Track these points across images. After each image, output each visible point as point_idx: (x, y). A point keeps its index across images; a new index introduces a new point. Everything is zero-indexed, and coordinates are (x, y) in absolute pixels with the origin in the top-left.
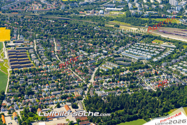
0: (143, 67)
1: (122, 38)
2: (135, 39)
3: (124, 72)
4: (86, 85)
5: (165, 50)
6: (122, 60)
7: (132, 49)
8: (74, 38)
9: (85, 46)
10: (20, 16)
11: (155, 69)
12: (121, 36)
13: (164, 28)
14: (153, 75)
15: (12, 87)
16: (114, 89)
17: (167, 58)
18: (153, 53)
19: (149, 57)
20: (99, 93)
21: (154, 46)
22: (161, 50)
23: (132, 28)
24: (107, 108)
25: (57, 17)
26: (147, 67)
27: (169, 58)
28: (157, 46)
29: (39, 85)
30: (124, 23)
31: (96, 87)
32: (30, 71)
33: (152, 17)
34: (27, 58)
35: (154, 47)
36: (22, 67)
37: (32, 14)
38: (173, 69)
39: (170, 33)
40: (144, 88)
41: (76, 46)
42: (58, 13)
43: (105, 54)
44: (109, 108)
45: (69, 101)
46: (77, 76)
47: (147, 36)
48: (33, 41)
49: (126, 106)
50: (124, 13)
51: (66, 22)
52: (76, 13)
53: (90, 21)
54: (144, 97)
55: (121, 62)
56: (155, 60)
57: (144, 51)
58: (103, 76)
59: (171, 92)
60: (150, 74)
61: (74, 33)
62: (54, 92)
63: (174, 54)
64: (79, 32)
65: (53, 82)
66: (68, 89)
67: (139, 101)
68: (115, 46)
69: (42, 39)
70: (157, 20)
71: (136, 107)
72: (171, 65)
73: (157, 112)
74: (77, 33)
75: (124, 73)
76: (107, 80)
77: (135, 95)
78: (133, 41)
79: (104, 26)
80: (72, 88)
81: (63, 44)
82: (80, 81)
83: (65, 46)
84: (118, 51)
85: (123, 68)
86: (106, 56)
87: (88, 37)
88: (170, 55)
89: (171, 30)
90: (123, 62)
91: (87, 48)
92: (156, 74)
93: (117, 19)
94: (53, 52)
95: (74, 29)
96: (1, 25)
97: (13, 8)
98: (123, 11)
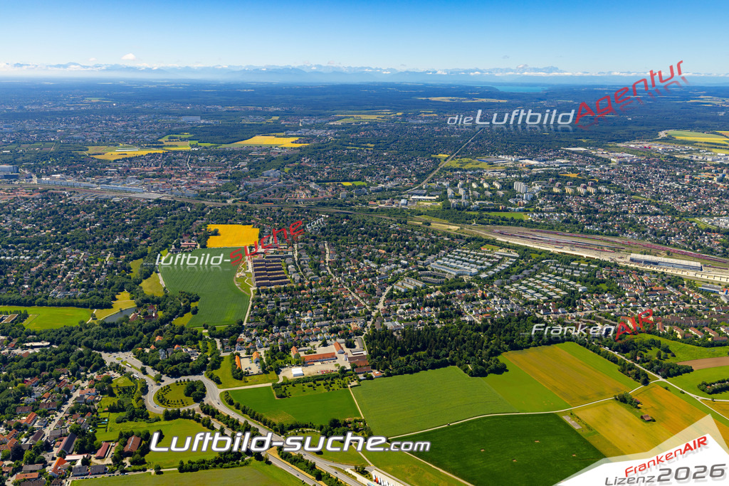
0: (462, 286)
1: (433, 242)
2: (454, 244)
3: (431, 293)
4: (370, 313)
5: (501, 261)
6: (431, 276)
7: (447, 259)
8: (357, 242)
9: (374, 254)
10: (275, 208)
11: (483, 290)
12: (432, 238)
13: (502, 226)
14: (478, 299)
15: (255, 315)
16: (413, 319)
17: (502, 273)
18: (482, 265)
19: (474, 271)
20: (390, 325)
21: (483, 254)
22: (494, 260)
23: (451, 227)
24: (400, 348)
25: (333, 210)
26: (469, 286)
27: (507, 272)
28: (487, 255)
29: (297, 312)
30: (438, 219)
31: (385, 316)
32: (285, 290)
33: (484, 210)
34: (282, 271)
35: (484, 256)
36: (274, 284)
37: (295, 205)
38: (512, 289)
39: (511, 235)
40: (462, 319)
41: (360, 252)
42: (335, 204)
43: (404, 266)
44: (403, 348)
45: (342, 337)
46: (359, 299)
47: (473, 239)
48: (293, 246)
49: (431, 346)
50: (439, 204)
51: (347, 218)
52: (363, 204)
53: (384, 216)
54: (461, 332)
55: (429, 278)
56: (483, 275)
57: (466, 261)
58: (398, 300)
59: (505, 325)
60: (473, 298)
61: (358, 233)
62: (319, 323)
63: (514, 266)
64: (366, 233)
65: (319, 308)
66: (341, 318)
67: (453, 339)
68: (422, 255)
69: (307, 242)
70: (493, 214)
71: (446, 347)
72: (508, 284)
73: (480, 356)
74: (363, 234)
75: (432, 295)
76: (404, 305)
77: (446, 329)
78: (451, 246)
79: (406, 223)
80: (347, 316)
81: (339, 251)
82: (361, 307)
83: (343, 253)
84: (425, 262)
85: (431, 287)
86: (405, 270)
87: (379, 240)
88: (508, 268)
89: (513, 229)
90: (432, 278)
91: (377, 257)
92: (483, 297)
93: (428, 213)
94: (322, 262)
95: (359, 227)
96: (246, 221)
97: (266, 196)
98: (438, 200)
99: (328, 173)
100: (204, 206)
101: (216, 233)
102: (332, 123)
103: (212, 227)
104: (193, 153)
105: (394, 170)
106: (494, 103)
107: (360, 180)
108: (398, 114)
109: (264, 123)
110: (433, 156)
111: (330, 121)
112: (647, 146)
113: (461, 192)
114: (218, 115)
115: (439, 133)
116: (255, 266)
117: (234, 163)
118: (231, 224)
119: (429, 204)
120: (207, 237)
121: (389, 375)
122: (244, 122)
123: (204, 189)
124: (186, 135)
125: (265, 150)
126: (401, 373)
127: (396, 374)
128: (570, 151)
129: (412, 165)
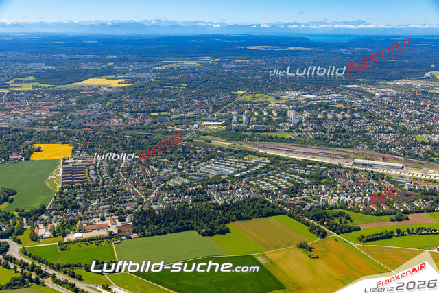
0: (218, 182)
1: (207, 153)
2: (224, 154)
3: (193, 187)
5: (254, 165)
6: (197, 176)
7: (214, 165)
9: (159, 162)
10: (90, 131)
11: (233, 184)
14: (227, 190)
15: (56, 202)
16: (174, 203)
18: (239, 168)
19: (231, 172)
20: (154, 207)
22: (250, 165)
23: (226, 143)
25: (137, 133)
27: (256, 173)
28: (246, 161)
29: (88, 200)
30: (218, 138)
31: (154, 201)
32: (83, 186)
33: (257, 131)
34: (84, 174)
36: (75, 183)
37: (108, 129)
38: (255, 183)
41: (148, 161)
43: (180, 170)
45: (117, 215)
47: (240, 151)
50: (224, 128)
51: (146, 138)
56: (237, 175)
57: (228, 166)
62: (103, 206)
63: (264, 169)
65: (105, 197)
66: (120, 203)
68: (196, 162)
70: (263, 134)
72: (253, 180)
78: (220, 156)
79: (191, 140)
80: (125, 202)
82: (137, 196)
84: (196, 167)
85: (195, 183)
86: (180, 172)
88: (258, 170)
91: (161, 164)
92: (231, 189)
94: (117, 168)
95: (153, 144)
96: (64, 141)
97: (86, 123)
98: (223, 125)
99: (141, 106)
100: (34, 131)
101: (39, 150)
102: (157, 68)
103: (36, 146)
104: (33, 92)
105: (197, 102)
106: (300, 51)
107: (166, 111)
108: (216, 60)
109: (100, 68)
110: (233, 92)
111: (156, 66)
112: (409, 83)
113: (244, 118)
114: (61, 62)
115: (244, 75)
116: (64, 171)
117: (66, 99)
118: (52, 143)
119: (215, 127)
120: (31, 152)
121: (144, 236)
122: (82, 67)
123: (36, 119)
124: (31, 78)
125: (94, 89)
126: (153, 235)
127: (149, 236)
128: (345, 88)
129: (213, 99)
